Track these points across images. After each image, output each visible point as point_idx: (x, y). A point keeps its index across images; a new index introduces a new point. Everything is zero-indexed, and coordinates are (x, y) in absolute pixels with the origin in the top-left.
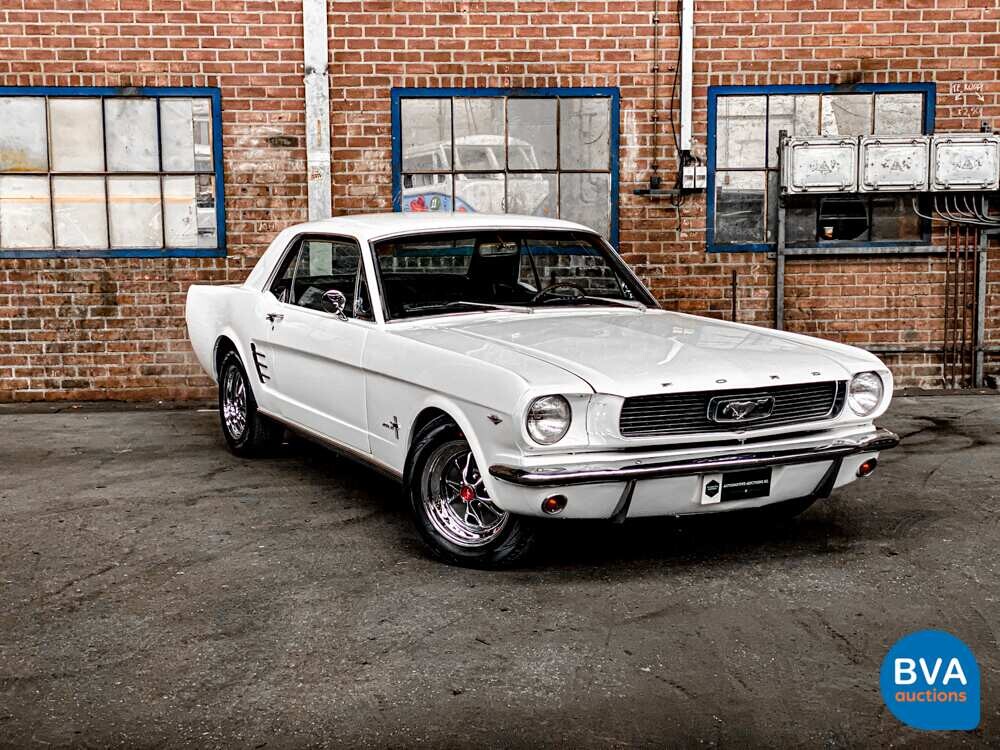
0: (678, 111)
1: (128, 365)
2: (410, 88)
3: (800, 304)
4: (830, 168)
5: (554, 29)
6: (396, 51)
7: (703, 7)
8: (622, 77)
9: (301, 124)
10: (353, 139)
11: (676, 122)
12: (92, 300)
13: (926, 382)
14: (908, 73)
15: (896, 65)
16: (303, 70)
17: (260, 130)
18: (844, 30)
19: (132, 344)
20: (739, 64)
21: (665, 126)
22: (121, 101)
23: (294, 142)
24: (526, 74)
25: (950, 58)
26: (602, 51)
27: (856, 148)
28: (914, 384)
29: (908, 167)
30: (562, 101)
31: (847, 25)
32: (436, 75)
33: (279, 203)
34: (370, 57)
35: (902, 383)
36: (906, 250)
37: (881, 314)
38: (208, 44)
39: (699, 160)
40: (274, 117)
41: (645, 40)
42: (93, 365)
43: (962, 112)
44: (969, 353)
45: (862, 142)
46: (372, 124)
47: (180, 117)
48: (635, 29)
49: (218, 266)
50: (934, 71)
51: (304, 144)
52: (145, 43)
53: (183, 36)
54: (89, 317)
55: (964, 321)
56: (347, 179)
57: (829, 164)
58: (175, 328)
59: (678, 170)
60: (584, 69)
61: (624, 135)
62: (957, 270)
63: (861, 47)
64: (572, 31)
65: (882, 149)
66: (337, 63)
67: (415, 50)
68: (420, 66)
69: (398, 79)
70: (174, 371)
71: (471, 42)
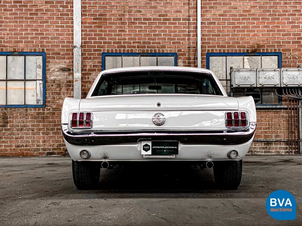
0: (196, 60)
1: (10, 144)
2: (108, 53)
4: (247, 79)
5: (156, 34)
6: (104, 41)
7: (204, 28)
8: (178, 50)
9: (72, 64)
10: (89, 69)
11: (196, 64)
13: (283, 152)
14: (272, 49)
15: (268, 46)
16: (73, 47)
17: (58, 66)
18: (251, 35)
19: (12, 137)
20: (216, 46)
21: (192, 65)
22: (13, 57)
23: (69, 70)
24: (146, 48)
25: (286, 44)
26: (172, 41)
27: (256, 72)
28: (278, 153)
29: (273, 79)
30: (158, 57)
31: (252, 34)
32: (117, 49)
33: (64, 90)
34: (95, 43)
35: (275, 152)
36: (274, 107)
37: (266, 129)
38: (42, 38)
40: (63, 61)
41: (185, 38)
43: (291, 62)
44: (297, 142)
45: (257, 70)
46: (95, 64)
47: (32, 62)
48: (182, 35)
49: (42, 111)
50: (281, 49)
51: (73, 70)
52: (22, 38)
53: (34, 36)
55: (295, 131)
56: (87, 82)
57: (247, 77)
58: (27, 132)
60: (165, 47)
62: (291, 114)
63: (256, 41)
64: (161, 35)
65: (264, 73)
66: (84, 45)
67: (110, 41)
68: (111, 46)
69: (104, 50)
70: (26, 146)
71: (128, 38)
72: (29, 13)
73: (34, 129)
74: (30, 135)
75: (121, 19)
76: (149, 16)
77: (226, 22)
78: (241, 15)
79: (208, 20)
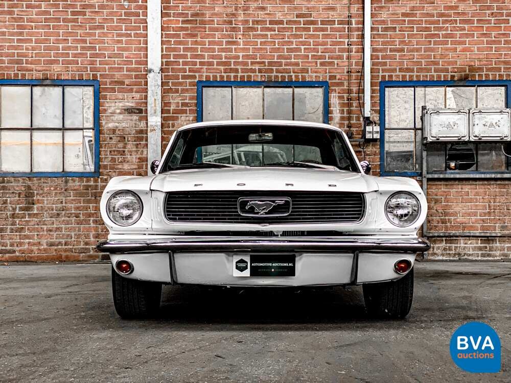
0: (362, 95)
1: (39, 240)
2: (208, 81)
3: (437, 207)
4: (453, 126)
5: (291, 49)
6: (200, 60)
7: (376, 37)
8: (330, 76)
9: (145, 101)
10: (175, 109)
11: (361, 102)
12: (19, 202)
14: (496, 74)
15: (488, 70)
16: (147, 71)
17: (121, 104)
18: (458, 50)
19: (41, 228)
20: (398, 69)
21: (355, 104)
22: (42, 88)
23: (140, 111)
24: (275, 74)
26: (319, 61)
27: (468, 115)
28: (506, 256)
29: (499, 126)
30: (295, 89)
31: (459, 48)
32: (223, 74)
33: (130, 146)
34: (185, 63)
35: (500, 256)
36: (499, 176)
37: (485, 214)
38: (92, 56)
39: (375, 123)
40: (129, 97)
41: (343, 55)
42: (19, 241)
45: (471, 111)
46: (186, 101)
47: (76, 97)
48: (337, 49)
49: (94, 182)
51: (146, 112)
52: (57, 55)
53: (79, 51)
54: (17, 211)
56: (170, 133)
57: (452, 123)
58: (68, 219)
59: (363, 129)
60: (308, 71)
61: (331, 108)
63: (468, 59)
64: (301, 50)
65: (483, 116)
66: (166, 67)
67: (211, 60)
68: (214, 69)
69: (201, 76)
70: (66, 244)
71: (243, 56)
72: (69, 12)
73: (80, 213)
74: (73, 225)
75: (230, 22)
76: (279, 16)
77: (415, 26)
78: (442, 15)
79: (383, 24)
